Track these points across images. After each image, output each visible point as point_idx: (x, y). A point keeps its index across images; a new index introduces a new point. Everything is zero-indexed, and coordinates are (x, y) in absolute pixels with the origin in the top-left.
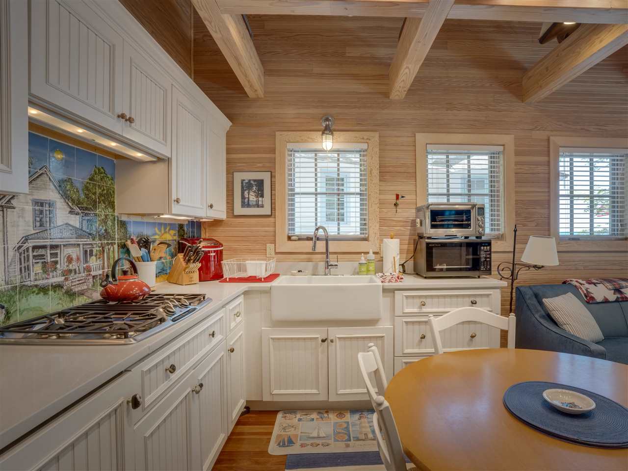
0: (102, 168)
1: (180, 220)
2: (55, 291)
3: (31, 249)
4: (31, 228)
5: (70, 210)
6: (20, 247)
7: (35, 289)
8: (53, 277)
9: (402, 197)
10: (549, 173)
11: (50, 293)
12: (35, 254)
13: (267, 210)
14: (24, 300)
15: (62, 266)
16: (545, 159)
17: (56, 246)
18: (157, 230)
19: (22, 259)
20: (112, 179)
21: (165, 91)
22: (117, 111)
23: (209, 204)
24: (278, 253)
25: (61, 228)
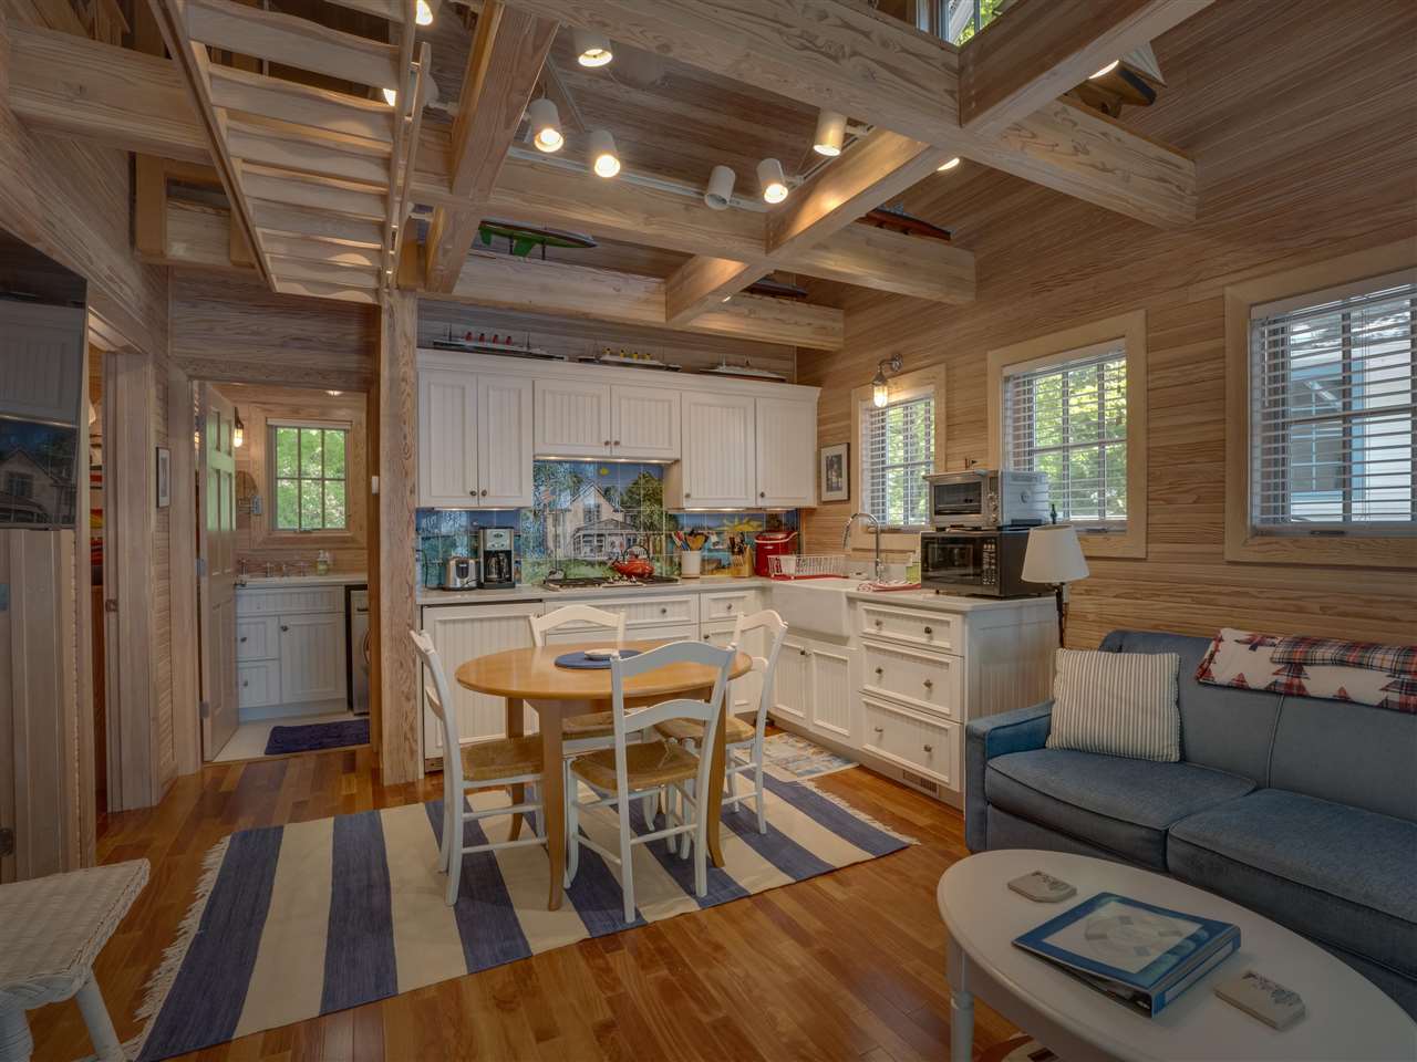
0: (648, 474)
3: (582, 536)
4: (583, 523)
5: (613, 509)
6: (574, 536)
7: (584, 562)
8: (598, 556)
9: (973, 462)
11: (596, 567)
12: (584, 540)
13: (842, 495)
14: (576, 568)
15: (607, 548)
17: (602, 535)
18: (725, 521)
19: (576, 542)
20: (659, 480)
21: (670, 401)
22: (604, 441)
23: (759, 492)
24: (855, 550)
25: (606, 523)
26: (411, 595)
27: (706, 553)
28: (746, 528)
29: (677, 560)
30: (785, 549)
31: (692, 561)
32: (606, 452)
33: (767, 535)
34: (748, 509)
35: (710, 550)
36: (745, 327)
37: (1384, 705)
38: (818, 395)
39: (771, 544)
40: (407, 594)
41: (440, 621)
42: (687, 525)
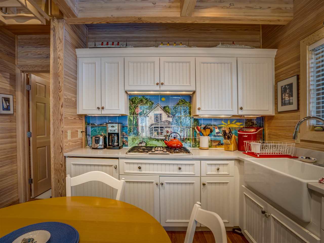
0: (184, 99)
1: (250, 117)
2: (161, 141)
3: (153, 128)
4: (154, 122)
5: (167, 116)
6: (150, 127)
7: (154, 139)
8: (161, 137)
11: (160, 141)
12: (155, 129)
14: (151, 142)
15: (165, 134)
17: (162, 127)
18: (223, 122)
19: (151, 130)
20: (189, 103)
21: (189, 62)
22: (156, 83)
23: (240, 107)
24: (302, 141)
25: (164, 122)
26: (62, 151)
27: (213, 137)
28: (234, 126)
29: (198, 140)
30: (255, 138)
31: (205, 141)
32: (157, 88)
33: (245, 130)
34: (233, 116)
35: (215, 136)
36: (227, 14)
38: (275, 54)
39: (247, 135)
40: (60, 151)
41: (73, 164)
42: (203, 124)
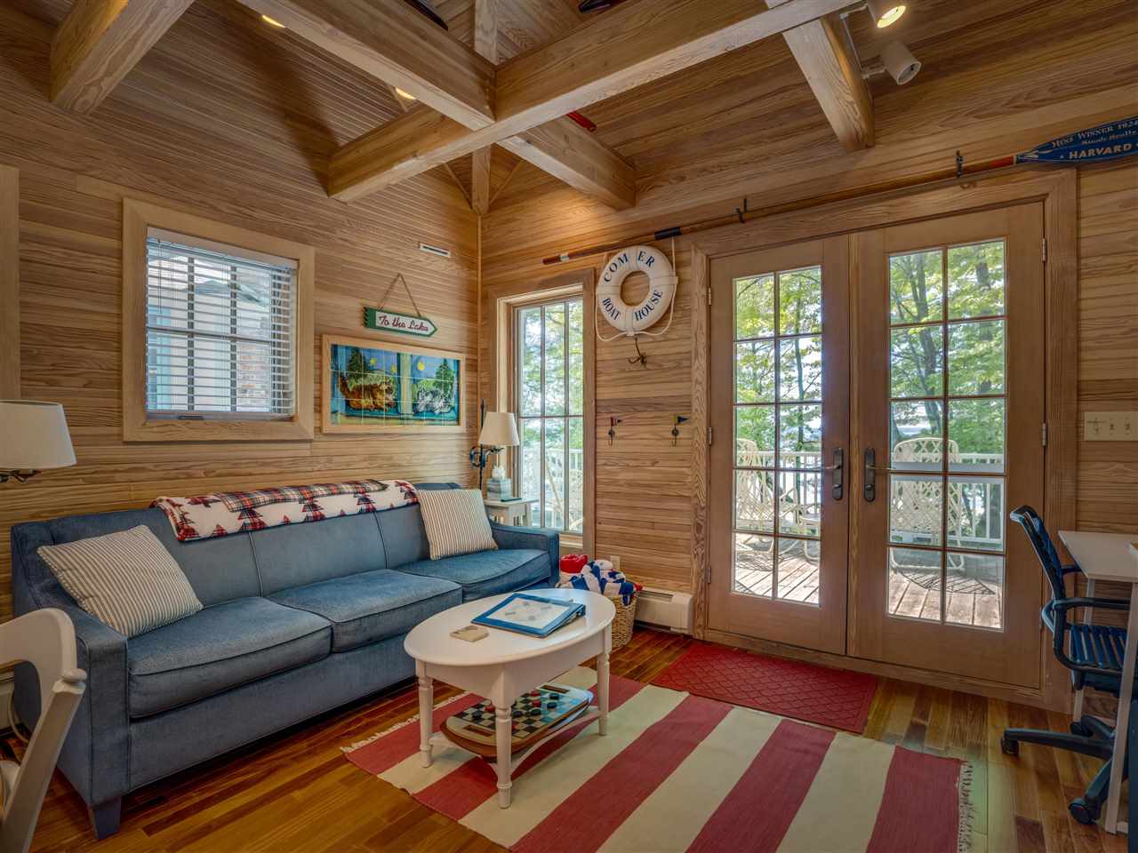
10: (120, 276)
16: (114, 243)
37: (361, 512)
